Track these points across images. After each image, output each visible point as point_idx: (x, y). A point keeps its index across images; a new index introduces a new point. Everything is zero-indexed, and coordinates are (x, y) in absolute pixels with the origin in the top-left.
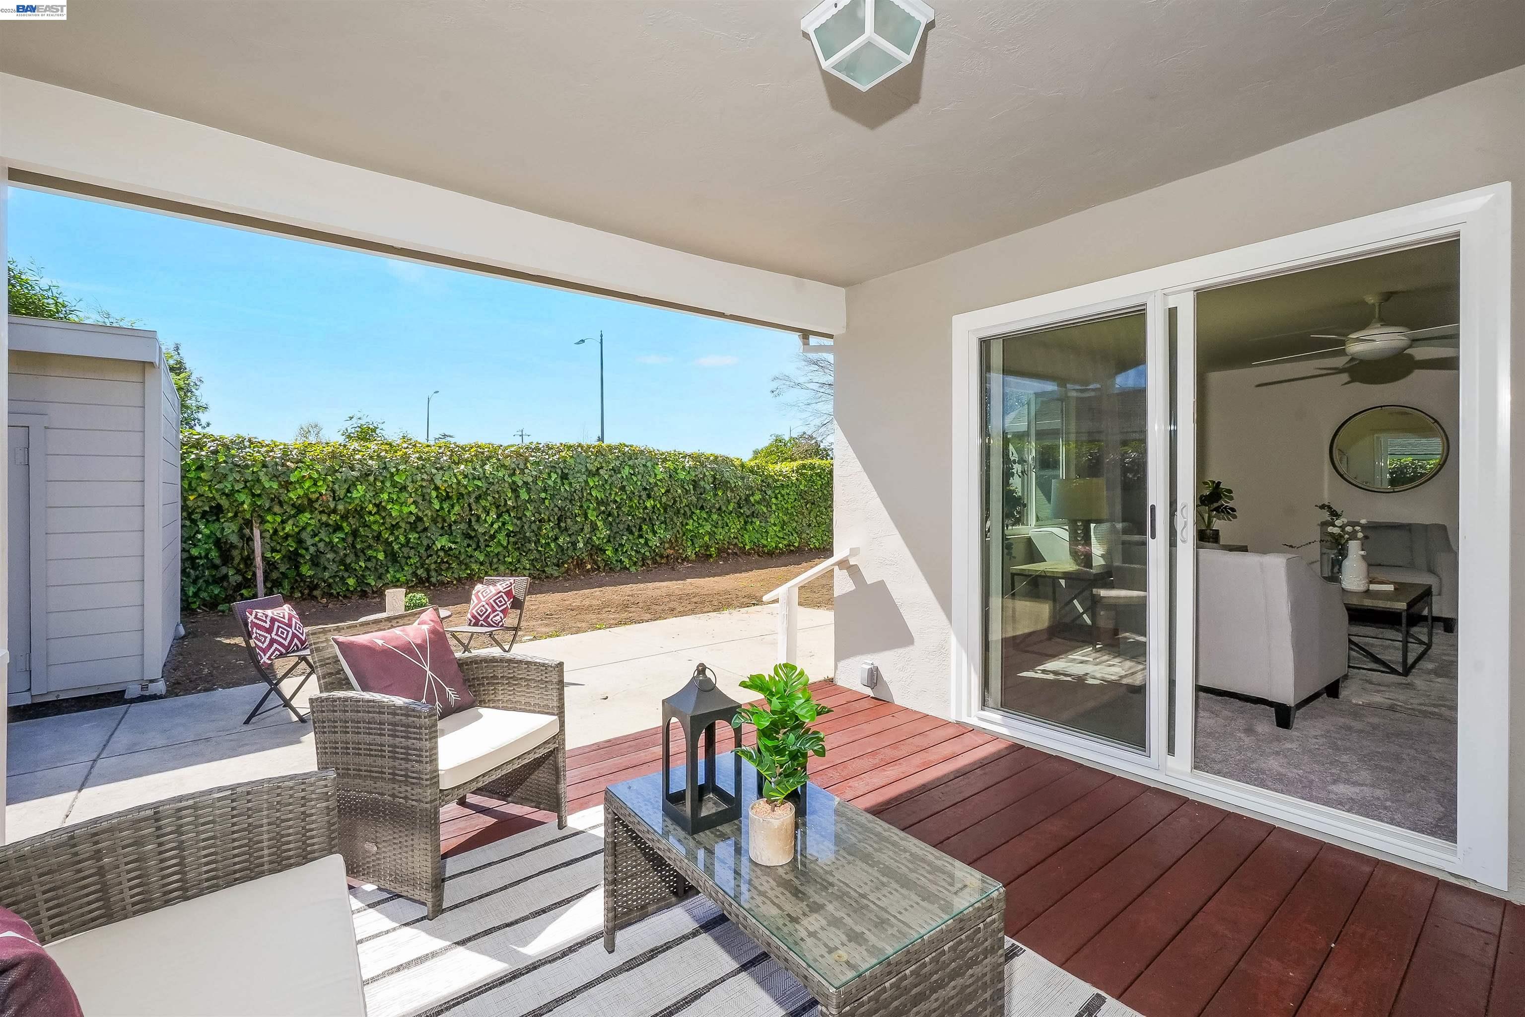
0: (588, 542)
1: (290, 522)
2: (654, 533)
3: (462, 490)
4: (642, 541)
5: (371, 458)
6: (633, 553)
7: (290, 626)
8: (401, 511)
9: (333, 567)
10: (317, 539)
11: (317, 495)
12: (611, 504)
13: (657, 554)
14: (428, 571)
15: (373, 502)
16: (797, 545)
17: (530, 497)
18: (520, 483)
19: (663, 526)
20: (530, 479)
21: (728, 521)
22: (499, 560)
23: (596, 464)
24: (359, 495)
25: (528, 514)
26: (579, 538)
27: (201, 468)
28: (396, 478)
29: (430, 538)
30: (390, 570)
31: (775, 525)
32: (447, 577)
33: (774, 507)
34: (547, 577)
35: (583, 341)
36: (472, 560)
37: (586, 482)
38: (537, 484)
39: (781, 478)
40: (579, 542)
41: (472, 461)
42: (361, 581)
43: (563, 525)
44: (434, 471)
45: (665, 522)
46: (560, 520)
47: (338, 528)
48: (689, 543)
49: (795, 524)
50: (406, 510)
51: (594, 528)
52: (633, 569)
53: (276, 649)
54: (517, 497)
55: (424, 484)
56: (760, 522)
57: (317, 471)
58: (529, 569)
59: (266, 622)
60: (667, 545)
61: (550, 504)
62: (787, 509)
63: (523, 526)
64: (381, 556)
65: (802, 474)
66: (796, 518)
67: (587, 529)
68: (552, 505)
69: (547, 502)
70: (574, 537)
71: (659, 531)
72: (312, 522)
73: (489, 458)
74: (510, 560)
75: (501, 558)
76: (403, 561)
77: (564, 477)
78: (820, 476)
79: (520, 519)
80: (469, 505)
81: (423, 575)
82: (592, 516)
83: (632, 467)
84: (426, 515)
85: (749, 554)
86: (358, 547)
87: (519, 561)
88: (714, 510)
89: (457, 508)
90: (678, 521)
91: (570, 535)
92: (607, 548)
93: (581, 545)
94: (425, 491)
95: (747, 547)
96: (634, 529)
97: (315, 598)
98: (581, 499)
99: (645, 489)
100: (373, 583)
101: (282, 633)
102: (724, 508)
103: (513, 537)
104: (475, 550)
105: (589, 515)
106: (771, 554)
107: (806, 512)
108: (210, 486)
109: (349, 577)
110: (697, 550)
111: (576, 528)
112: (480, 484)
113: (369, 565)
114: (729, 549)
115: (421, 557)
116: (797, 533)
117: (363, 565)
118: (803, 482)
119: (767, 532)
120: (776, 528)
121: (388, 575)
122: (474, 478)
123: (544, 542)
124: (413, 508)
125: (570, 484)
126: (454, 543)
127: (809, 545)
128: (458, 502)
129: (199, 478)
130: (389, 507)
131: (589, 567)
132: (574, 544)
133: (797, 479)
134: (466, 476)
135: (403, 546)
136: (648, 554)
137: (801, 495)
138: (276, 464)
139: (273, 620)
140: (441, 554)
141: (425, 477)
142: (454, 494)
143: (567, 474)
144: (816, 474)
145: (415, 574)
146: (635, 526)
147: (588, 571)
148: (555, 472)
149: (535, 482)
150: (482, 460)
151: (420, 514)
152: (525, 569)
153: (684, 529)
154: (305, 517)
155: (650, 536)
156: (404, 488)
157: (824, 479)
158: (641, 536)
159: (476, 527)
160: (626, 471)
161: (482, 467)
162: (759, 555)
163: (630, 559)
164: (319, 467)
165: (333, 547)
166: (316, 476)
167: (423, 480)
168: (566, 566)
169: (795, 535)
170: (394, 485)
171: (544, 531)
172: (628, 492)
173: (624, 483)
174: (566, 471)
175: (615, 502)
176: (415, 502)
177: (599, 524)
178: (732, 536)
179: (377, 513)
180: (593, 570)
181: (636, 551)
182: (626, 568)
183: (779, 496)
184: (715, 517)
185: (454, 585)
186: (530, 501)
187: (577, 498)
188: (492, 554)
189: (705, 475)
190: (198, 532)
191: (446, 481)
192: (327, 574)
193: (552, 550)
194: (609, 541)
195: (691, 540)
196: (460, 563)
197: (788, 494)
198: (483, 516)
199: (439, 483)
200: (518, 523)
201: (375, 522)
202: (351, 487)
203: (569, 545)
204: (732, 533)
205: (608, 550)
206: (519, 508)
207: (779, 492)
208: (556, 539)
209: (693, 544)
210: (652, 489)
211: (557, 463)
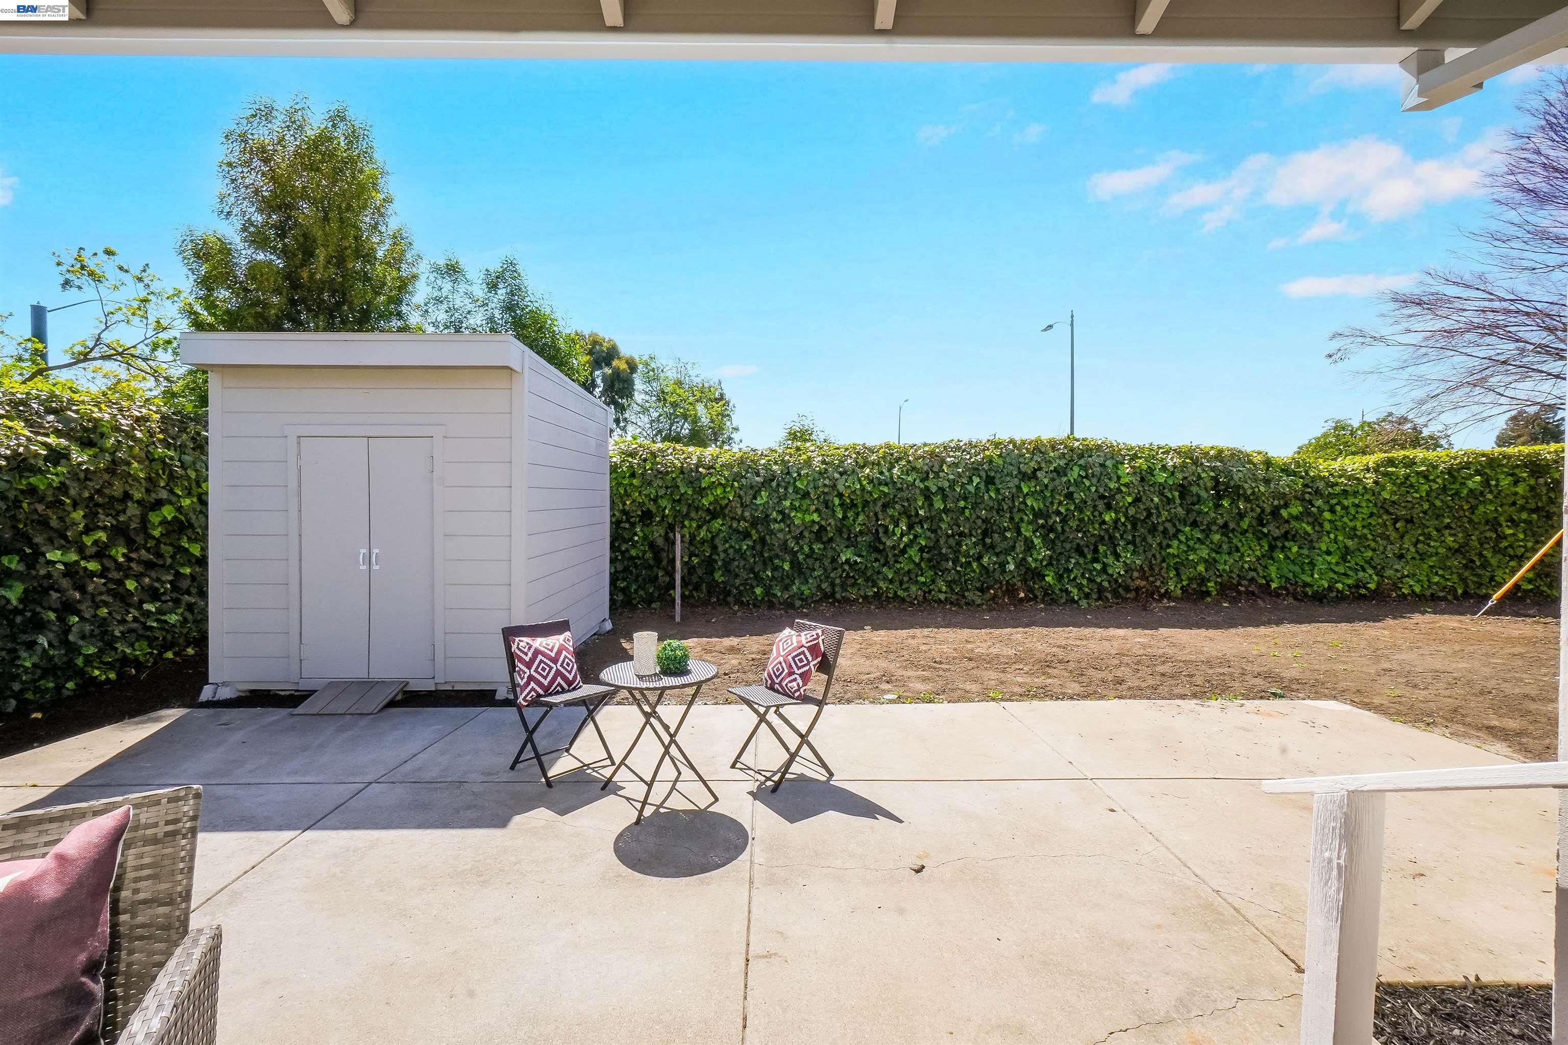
0: (1021, 563)
1: (705, 528)
2: (1117, 556)
3: (867, 497)
4: (1098, 566)
5: (776, 463)
6: (1085, 582)
7: (555, 661)
8: (803, 520)
9: (744, 574)
10: (727, 545)
11: (726, 501)
12: (1053, 516)
13: (1120, 585)
14: (833, 585)
15: (777, 509)
16: (1373, 586)
17: (946, 506)
18: (934, 489)
19: (1131, 547)
20: (946, 484)
21: (1239, 545)
22: (910, 579)
23: (1033, 464)
24: (762, 502)
25: (943, 526)
26: (1009, 559)
27: (633, 475)
28: (798, 484)
29: (834, 549)
30: (796, 581)
31: (1328, 553)
32: (853, 594)
33: (1327, 526)
34: (967, 604)
35: (1050, 327)
36: (881, 577)
37: (1019, 488)
38: (954, 490)
40: (1008, 563)
41: (879, 464)
42: (768, 592)
43: (988, 541)
44: (837, 475)
45: (1133, 543)
46: (985, 534)
47: (747, 535)
48: (1172, 574)
49: (1369, 554)
50: (808, 518)
51: (1029, 546)
52: (1084, 603)
53: (533, 689)
54: (931, 505)
55: (826, 490)
56: (1300, 548)
57: (725, 477)
58: (945, 592)
59: (526, 654)
60: (1136, 574)
61: (971, 514)
62: (1354, 529)
63: (938, 540)
64: (786, 566)
65: (1386, 474)
66: (1373, 544)
67: (1020, 547)
68: (974, 516)
69: (967, 512)
70: (1002, 557)
71: (1123, 554)
72: (723, 528)
73: (898, 460)
74: (922, 579)
75: (913, 576)
76: (808, 572)
77: (990, 481)
79: (934, 531)
80: (876, 514)
81: (828, 590)
82: (1027, 531)
83: (1084, 468)
84: (830, 524)
85: (1278, 595)
86: (766, 555)
87: (933, 581)
88: (1214, 528)
89: (861, 518)
90: (1154, 541)
91: (997, 555)
92: (1047, 572)
93: (1012, 567)
94: (827, 498)
95: (1274, 586)
96: (1086, 550)
97: (727, 604)
98: (1011, 509)
99: (1102, 497)
100: (779, 594)
101: (544, 670)
102: (1232, 525)
103: (927, 553)
104: (884, 565)
105: (1022, 530)
106: (1320, 598)
107: (1393, 535)
108: (640, 493)
109: (758, 586)
110: (1185, 583)
111: (1004, 545)
112: (886, 489)
113: (776, 574)
114: (1241, 585)
115: (825, 570)
116: (1374, 568)
117: (770, 574)
118: (1389, 487)
119: (1312, 564)
120: (1332, 559)
121: (794, 587)
122: (880, 484)
123: (964, 560)
124: (815, 517)
125: (998, 490)
126: (859, 556)
127: (1400, 589)
128: (863, 510)
129: (632, 484)
130: (793, 514)
131: (1022, 595)
132: (1003, 565)
133: (1376, 482)
134: (871, 481)
135: (807, 556)
136: (1106, 584)
137: (1384, 507)
138: (692, 470)
139: (537, 652)
140: (846, 567)
141: (827, 482)
142: (859, 501)
143: (994, 478)
145: (819, 587)
146: (1087, 546)
147: (1021, 600)
148: (979, 476)
149: (952, 487)
150: (890, 463)
151: (823, 523)
153: (1163, 553)
154: (717, 524)
155: (1110, 560)
156: (806, 495)
157: (1434, 481)
158: (1096, 560)
159: (884, 540)
160: (1075, 473)
161: (890, 470)
162: (1296, 599)
163: (1080, 589)
164: (726, 473)
165: (743, 556)
166: (723, 482)
167: (825, 485)
168: (992, 592)
169: (1370, 571)
170: (797, 490)
171: (964, 547)
172: (1077, 501)
173: (1072, 489)
174: (992, 474)
175: (1058, 513)
176: (817, 510)
177: (1037, 541)
178: (1246, 566)
179: (782, 521)
180: (1027, 599)
181: (1089, 579)
182: (1073, 601)
183: (1338, 508)
184: (1217, 537)
185: (860, 603)
186: (946, 511)
187: (1005, 507)
188: (902, 572)
189: (1199, 477)
190: (635, 534)
191: (849, 487)
192: (738, 582)
193: (974, 571)
194: (1050, 564)
195: (1177, 569)
196: (867, 580)
197: (1357, 506)
198: (891, 527)
199: (841, 488)
200: (932, 536)
201: (781, 530)
202: (756, 491)
203: (996, 566)
204: (1246, 562)
205: (1048, 575)
206: (933, 519)
207: (1339, 503)
208: (979, 558)
209: (1178, 574)
210: (1113, 497)
211: (981, 464)
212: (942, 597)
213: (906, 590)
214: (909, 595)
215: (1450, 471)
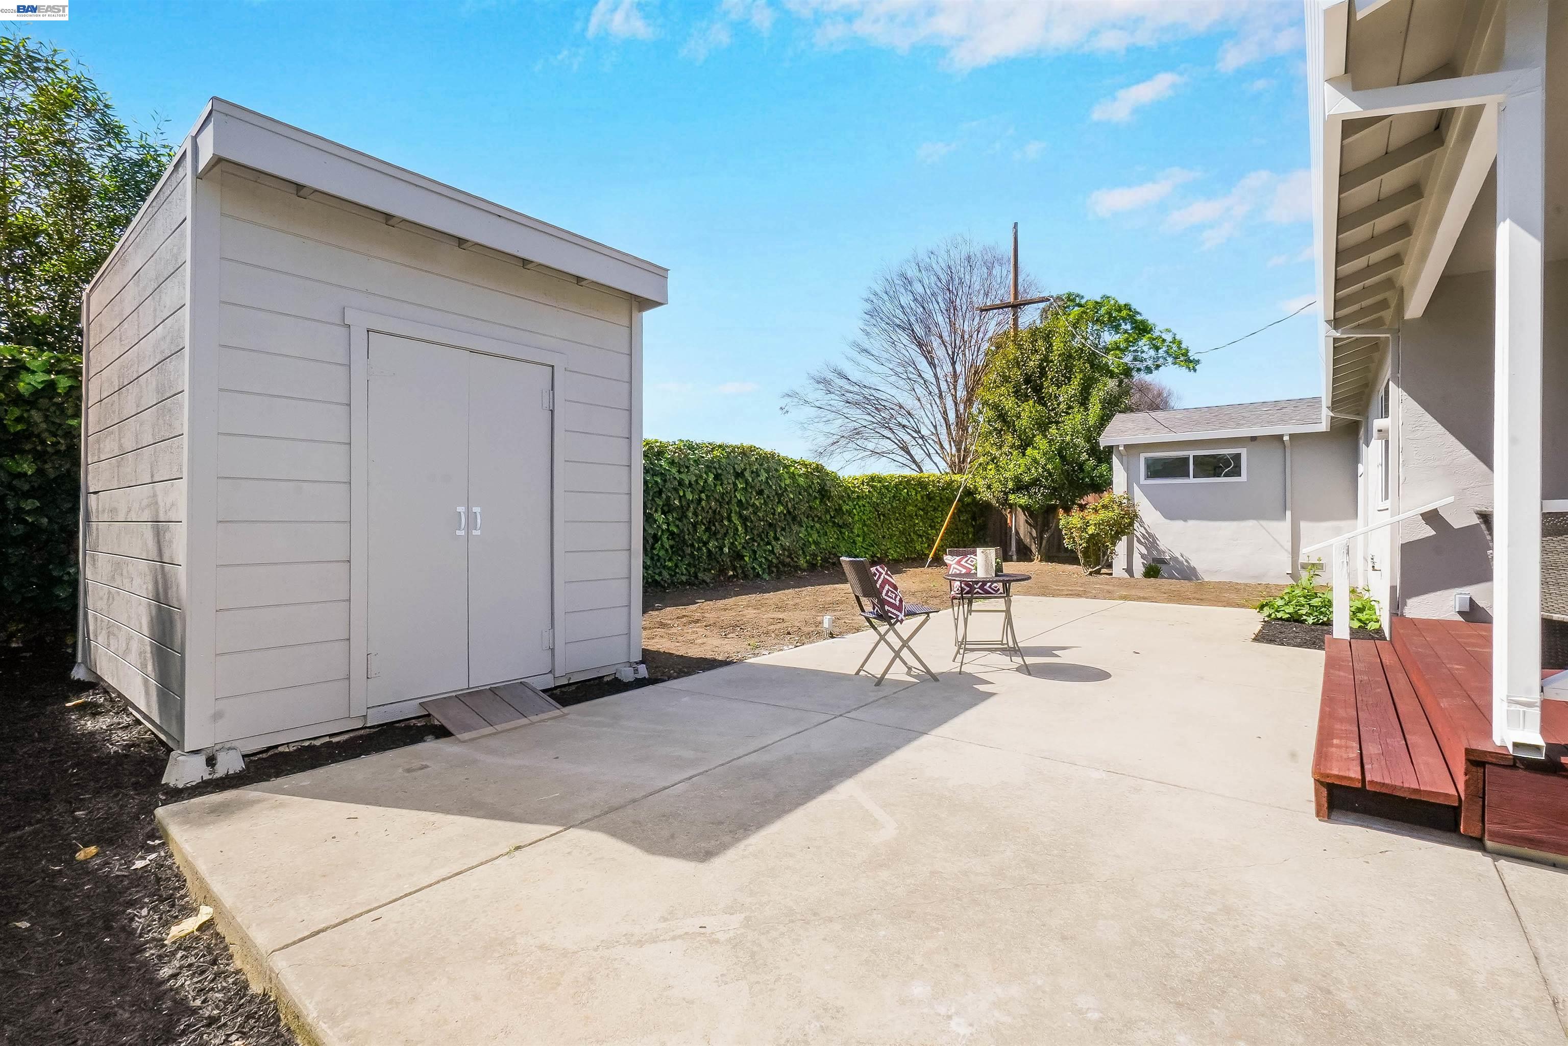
0: (731, 547)
4: (769, 547)
6: (763, 560)
13: (780, 562)
16: (879, 555)
22: (661, 564)
23: (742, 465)
26: (725, 543)
31: (858, 536)
37: (735, 484)
39: (856, 489)
40: (725, 546)
43: (713, 528)
48: (801, 552)
49: (873, 536)
51: (736, 533)
52: (763, 576)
58: (685, 575)
60: (786, 553)
62: (864, 521)
65: (872, 487)
66: (873, 530)
67: (731, 533)
69: (703, 503)
70: (721, 542)
74: (670, 564)
75: (662, 561)
77: (717, 477)
78: (887, 489)
79: (680, 520)
83: (767, 471)
87: (677, 566)
88: (816, 519)
90: (795, 528)
91: (717, 540)
93: (726, 550)
96: (763, 536)
98: (729, 502)
99: (777, 494)
102: (824, 517)
103: (674, 540)
105: (733, 519)
107: (879, 525)
110: (807, 559)
111: (723, 531)
112: (659, 480)
114: (830, 558)
116: (876, 544)
118: (874, 494)
119: (854, 542)
120: (860, 539)
122: (654, 474)
123: (697, 546)
125: (722, 485)
131: (731, 573)
132: (721, 549)
133: (869, 491)
136: (774, 561)
137: (876, 506)
143: (721, 475)
144: (884, 486)
146: (763, 533)
147: (730, 578)
148: (712, 472)
149: (696, 481)
152: (682, 574)
153: (798, 537)
155: (774, 543)
157: (890, 491)
158: (769, 543)
160: (764, 474)
163: (761, 566)
168: (714, 572)
171: (698, 534)
172: (765, 496)
173: (763, 487)
174: (720, 471)
175: (754, 505)
177: (740, 528)
178: (831, 545)
180: (733, 576)
181: (765, 557)
182: (758, 575)
183: (857, 507)
184: (818, 526)
186: (693, 501)
187: (727, 500)
188: (656, 558)
189: (813, 483)
193: (703, 555)
194: (746, 547)
197: (864, 506)
200: (680, 524)
203: (717, 549)
204: (830, 542)
205: (746, 556)
206: (683, 510)
207: (857, 504)
208: (705, 544)
209: (804, 553)
210: (782, 495)
211: (712, 462)
212: (684, 578)
213: (660, 574)
214: (662, 579)
215: (896, 486)
